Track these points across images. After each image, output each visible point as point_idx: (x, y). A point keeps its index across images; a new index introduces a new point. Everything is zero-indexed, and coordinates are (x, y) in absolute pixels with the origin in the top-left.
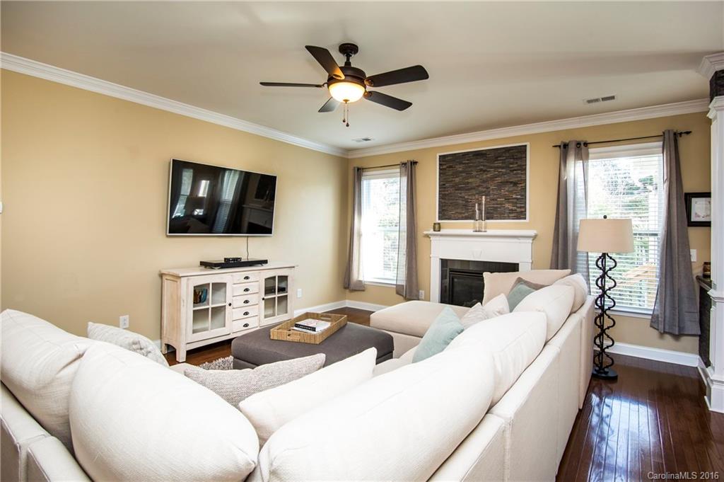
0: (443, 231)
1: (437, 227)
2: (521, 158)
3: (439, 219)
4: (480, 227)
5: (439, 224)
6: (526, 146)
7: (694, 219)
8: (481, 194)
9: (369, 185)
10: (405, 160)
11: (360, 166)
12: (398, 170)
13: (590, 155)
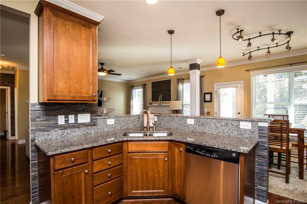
0: (152, 105)
1: (151, 104)
2: (170, 83)
3: (152, 101)
4: (160, 103)
5: (151, 103)
6: (171, 80)
7: (206, 100)
8: (161, 94)
9: (135, 91)
10: (143, 84)
11: (132, 85)
12: (141, 87)
13: (184, 82)
